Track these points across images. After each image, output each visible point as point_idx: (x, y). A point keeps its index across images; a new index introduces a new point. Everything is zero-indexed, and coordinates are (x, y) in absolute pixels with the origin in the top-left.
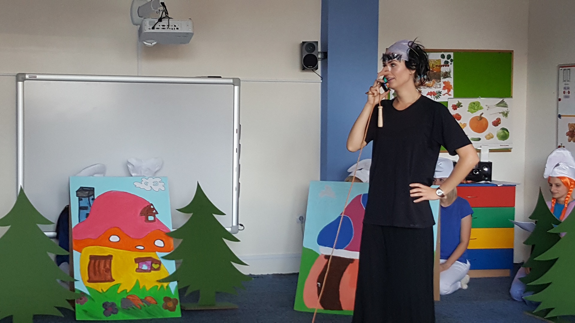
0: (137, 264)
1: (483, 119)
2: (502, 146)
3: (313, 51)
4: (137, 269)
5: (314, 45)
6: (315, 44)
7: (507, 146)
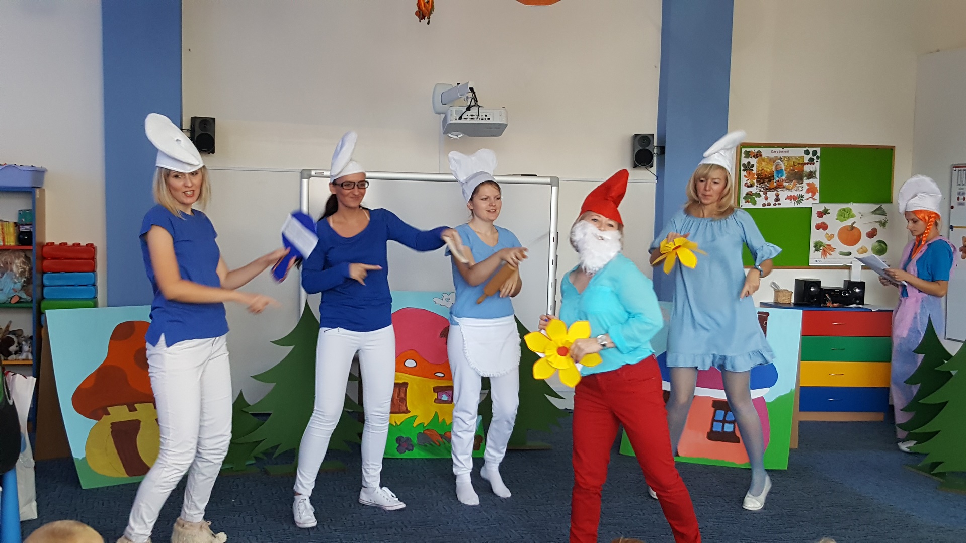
0: (436, 394)
1: (854, 230)
3: (647, 146)
4: (435, 399)
6: (650, 137)
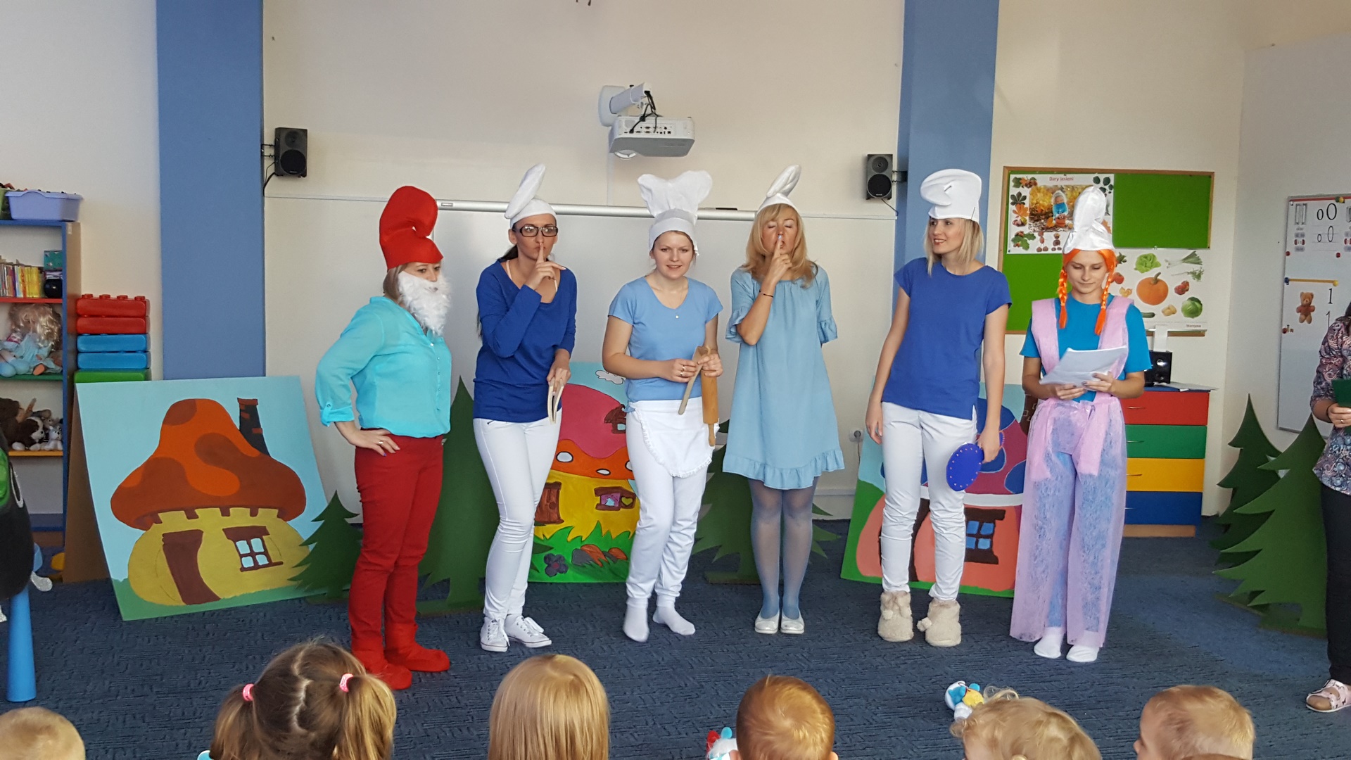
0: (599, 497)
1: (1159, 284)
2: (1191, 326)
3: (882, 172)
4: (598, 505)
5: (886, 161)
6: (888, 158)
7: (1198, 326)
